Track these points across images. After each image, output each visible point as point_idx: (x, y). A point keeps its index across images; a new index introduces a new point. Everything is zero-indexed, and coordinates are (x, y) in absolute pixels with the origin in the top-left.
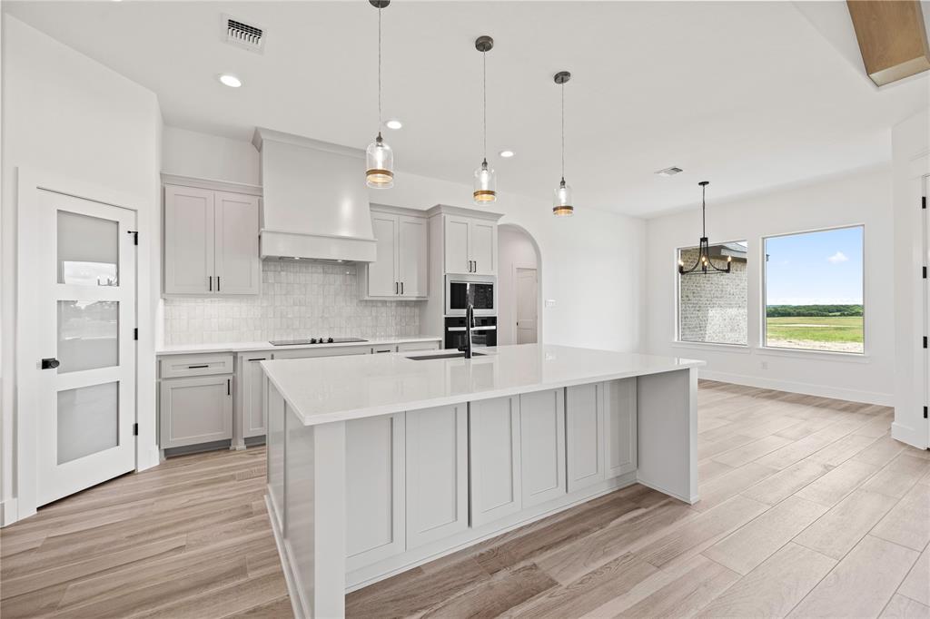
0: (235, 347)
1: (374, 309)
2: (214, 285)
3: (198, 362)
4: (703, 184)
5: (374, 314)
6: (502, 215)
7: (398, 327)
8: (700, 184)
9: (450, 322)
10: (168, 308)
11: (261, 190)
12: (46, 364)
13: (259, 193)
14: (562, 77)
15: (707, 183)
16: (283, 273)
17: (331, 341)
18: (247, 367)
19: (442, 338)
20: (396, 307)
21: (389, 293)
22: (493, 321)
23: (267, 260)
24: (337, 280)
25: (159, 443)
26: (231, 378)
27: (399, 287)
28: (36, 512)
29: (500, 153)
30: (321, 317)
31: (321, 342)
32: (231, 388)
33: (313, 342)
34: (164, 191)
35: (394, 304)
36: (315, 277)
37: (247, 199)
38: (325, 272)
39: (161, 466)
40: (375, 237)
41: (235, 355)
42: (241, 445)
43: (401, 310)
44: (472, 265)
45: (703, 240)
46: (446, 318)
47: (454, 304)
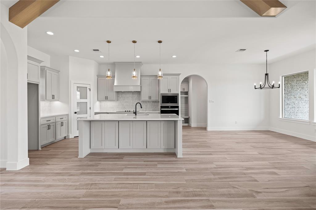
2: (106, 98)
4: (266, 51)
6: (180, 74)
7: (153, 108)
8: (265, 51)
9: (162, 107)
12: (75, 113)
14: (160, 42)
15: (268, 50)
16: (123, 95)
17: (130, 111)
19: (160, 112)
20: (152, 103)
21: (147, 99)
22: (177, 107)
27: (150, 97)
28: (74, 137)
29: (172, 56)
31: (128, 111)
33: (125, 111)
34: (98, 79)
35: (152, 102)
36: (130, 95)
37: (113, 78)
43: (154, 104)
44: (169, 90)
45: (267, 74)
46: (161, 106)
47: (163, 102)
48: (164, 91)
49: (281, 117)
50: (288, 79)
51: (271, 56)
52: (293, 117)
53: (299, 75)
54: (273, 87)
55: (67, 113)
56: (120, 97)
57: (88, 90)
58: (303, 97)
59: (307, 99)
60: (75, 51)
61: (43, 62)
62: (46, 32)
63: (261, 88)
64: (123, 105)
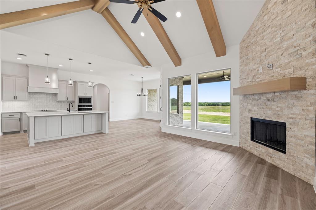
0: (21, 111)
2: (16, 98)
3: (11, 115)
4: (142, 77)
9: (79, 106)
10: (3, 103)
11: (28, 77)
13: (28, 78)
14: (90, 63)
16: (35, 95)
17: (47, 110)
18: (24, 116)
19: (77, 110)
21: (64, 100)
22: (91, 106)
23: (29, 93)
24: (50, 97)
25: (1, 131)
26: (20, 118)
27: (67, 99)
30: (46, 105)
31: (44, 110)
32: (20, 120)
33: (42, 110)
36: (44, 96)
37: (24, 79)
38: (46, 95)
39: (2, 136)
40: (59, 87)
41: (21, 113)
42: (23, 132)
44: (85, 94)
45: (142, 89)
47: (80, 102)
48: (81, 94)
49: (147, 111)
50: (149, 91)
51: (144, 79)
52: (151, 110)
53: (153, 90)
54: (145, 95)
56: (32, 97)
58: (155, 100)
59: (156, 101)
63: (140, 95)
64: (34, 105)
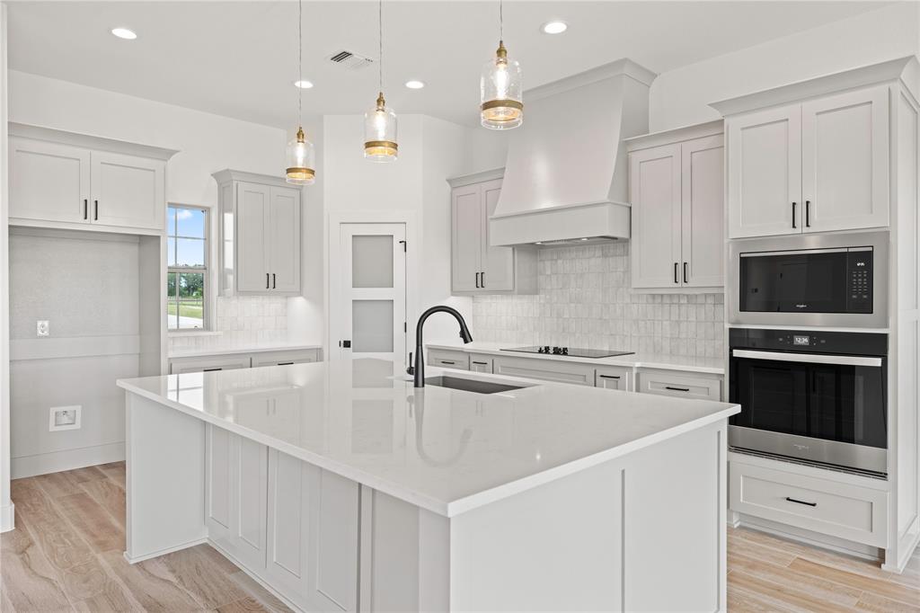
1: (675, 309)
5: (675, 317)
12: (346, 344)
19: (725, 371)
27: (681, 272)
30: (600, 319)
34: (451, 194)
41: (469, 355)
44: (801, 212)
46: (731, 330)
55: (316, 343)
56: (548, 272)
57: (398, 248)
60: (297, 84)
61: (177, 154)
62: (109, 31)
